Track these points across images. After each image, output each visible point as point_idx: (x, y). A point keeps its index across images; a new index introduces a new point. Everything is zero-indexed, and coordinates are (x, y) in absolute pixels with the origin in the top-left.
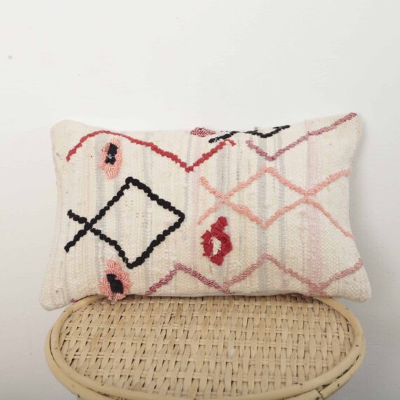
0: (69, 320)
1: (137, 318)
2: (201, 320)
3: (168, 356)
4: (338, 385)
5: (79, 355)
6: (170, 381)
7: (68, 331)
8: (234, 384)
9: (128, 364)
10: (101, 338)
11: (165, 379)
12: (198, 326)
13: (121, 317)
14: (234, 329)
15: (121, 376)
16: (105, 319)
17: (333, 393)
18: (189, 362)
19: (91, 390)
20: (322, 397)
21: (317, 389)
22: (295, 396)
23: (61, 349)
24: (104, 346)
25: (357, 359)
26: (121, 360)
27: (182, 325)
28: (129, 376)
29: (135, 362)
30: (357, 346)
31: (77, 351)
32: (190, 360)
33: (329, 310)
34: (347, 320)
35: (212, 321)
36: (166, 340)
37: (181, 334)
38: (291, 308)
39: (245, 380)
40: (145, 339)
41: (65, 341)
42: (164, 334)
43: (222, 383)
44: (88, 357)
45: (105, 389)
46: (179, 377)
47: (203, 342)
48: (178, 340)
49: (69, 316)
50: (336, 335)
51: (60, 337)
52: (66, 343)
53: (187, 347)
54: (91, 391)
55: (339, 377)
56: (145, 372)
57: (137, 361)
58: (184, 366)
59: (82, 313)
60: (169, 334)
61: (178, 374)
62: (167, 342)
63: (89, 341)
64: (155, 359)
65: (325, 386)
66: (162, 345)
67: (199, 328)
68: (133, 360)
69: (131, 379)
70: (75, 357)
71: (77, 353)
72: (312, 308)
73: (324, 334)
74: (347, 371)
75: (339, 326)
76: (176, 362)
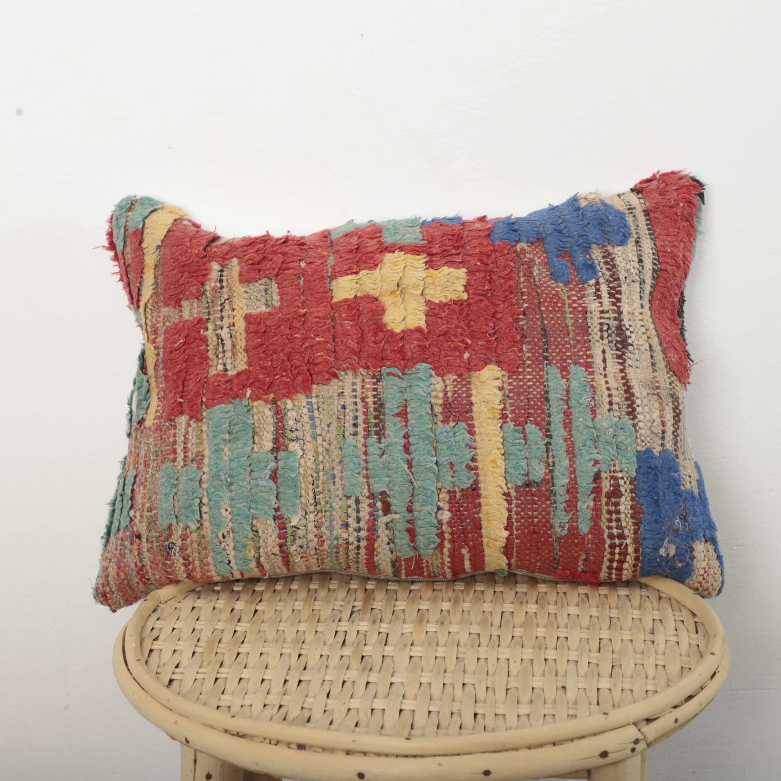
0: (155, 616)
1: (287, 613)
2: (412, 615)
3: (351, 675)
4: (676, 721)
5: (182, 673)
6: (358, 713)
7: (155, 634)
8: (479, 717)
9: (277, 687)
10: (221, 645)
11: (349, 710)
12: (405, 626)
13: (256, 611)
14: (475, 629)
15: (265, 705)
16: (226, 615)
17: (665, 735)
18: (391, 684)
19: (211, 727)
20: (645, 739)
21: (635, 724)
22: (595, 735)
23: (147, 662)
24: (228, 659)
25: (714, 674)
26: (263, 680)
27: (374, 622)
28: (281, 706)
29: (288, 685)
30: (713, 654)
31: (177, 667)
32: (394, 680)
33: (660, 598)
34: (694, 615)
35: (434, 616)
36: (345, 648)
37: (373, 638)
38: (587, 595)
39: (500, 711)
40: (304, 646)
41: (151, 651)
42: (340, 637)
43: (456, 717)
44: (200, 676)
45: (239, 724)
46: (374, 707)
47: (417, 651)
48: (367, 648)
49: (154, 611)
50: (674, 639)
51: (141, 643)
52: (155, 655)
53: (388, 661)
54: (210, 730)
55: (675, 707)
56: (310, 700)
57: (293, 683)
58: (383, 689)
59: (178, 606)
60: (351, 638)
61: (372, 702)
62: (347, 651)
63: (198, 650)
64: (328, 678)
65: (648, 720)
66: (338, 657)
67: (408, 628)
68: (286, 681)
69: (283, 710)
70: (174, 677)
71: (177, 670)
72: (627, 596)
73: (649, 637)
74: (690, 697)
75: (680, 624)
76: (368, 683)
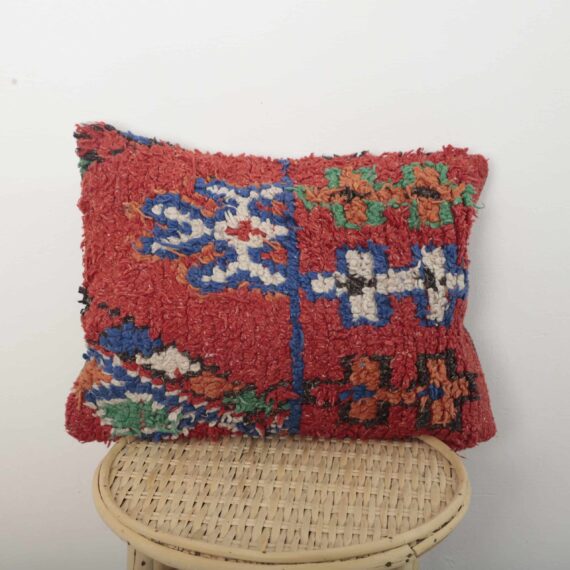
0: (122, 453)
1: (203, 454)
2: (278, 458)
3: (236, 500)
4: (435, 540)
5: (132, 495)
6: (236, 529)
7: (120, 465)
8: (312, 535)
9: (189, 508)
10: (159, 476)
11: (231, 526)
13: (184, 451)
14: (316, 470)
15: (179, 521)
16: (165, 453)
17: (429, 549)
18: (260, 508)
19: (144, 536)
20: (415, 553)
21: (409, 544)
22: (383, 552)
23: (111, 487)
24: (162, 485)
26: (181, 502)
27: (254, 462)
28: (189, 522)
29: (196, 505)
30: (460, 494)
31: (130, 490)
32: (262, 505)
33: (430, 450)
34: (450, 463)
35: (292, 459)
36: (235, 481)
37: (253, 474)
38: (386, 447)
39: (325, 531)
40: (210, 478)
41: (116, 477)
42: (233, 473)
43: (297, 534)
44: (142, 497)
45: (159, 536)
46: (247, 525)
47: (278, 484)
48: (249, 481)
49: (122, 449)
50: (437, 480)
51: (110, 472)
52: (118, 480)
53: (260, 490)
55: (435, 531)
56: (207, 518)
57: (199, 505)
58: (254, 512)
59: (137, 446)
60: (239, 474)
61: (246, 521)
62: (235, 483)
63: (145, 478)
64: (221, 502)
65: (419, 541)
66: (229, 486)
67: (275, 467)
68: (195, 503)
69: (190, 525)
70: (127, 497)
71: (129, 493)
72: (411, 448)
73: (422, 479)
74: (446, 524)
75: (441, 471)
76: (245, 507)
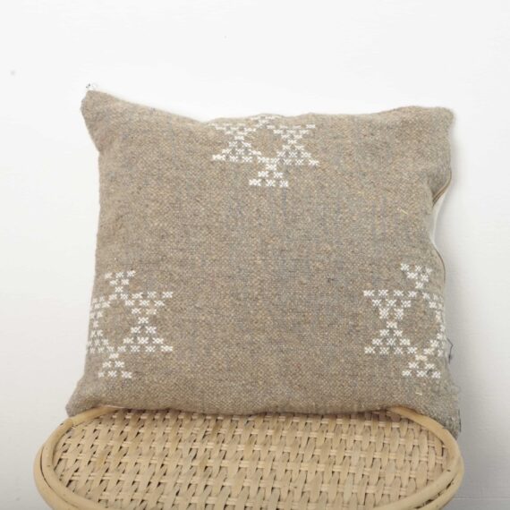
0: (67, 435)
1: (159, 435)
2: (246, 438)
3: (196, 480)
5: (79, 476)
6: (195, 507)
7: (65, 448)
9: (143, 487)
10: (109, 457)
11: (190, 504)
12: (239, 446)
13: (138, 433)
14: (287, 449)
15: (132, 500)
16: (117, 435)
18: (223, 486)
23: (55, 468)
24: (113, 467)
25: (449, 485)
26: (134, 482)
27: (218, 443)
28: (143, 501)
29: (151, 485)
30: (449, 471)
31: (76, 471)
32: (225, 484)
33: (421, 430)
34: (442, 443)
35: (261, 439)
36: (195, 461)
37: (216, 454)
38: (370, 427)
40: (167, 459)
41: (60, 460)
42: (193, 454)
44: (90, 478)
46: (208, 502)
47: (244, 464)
48: (211, 461)
49: (68, 432)
50: (425, 459)
51: (54, 454)
52: (62, 463)
53: (223, 470)
55: (419, 507)
56: (163, 497)
57: (154, 484)
58: (216, 490)
59: (85, 428)
60: (200, 454)
61: (207, 499)
62: (196, 463)
63: (93, 460)
64: (179, 481)
66: (189, 467)
67: (241, 448)
68: (149, 483)
69: (144, 504)
70: (73, 478)
71: (76, 474)
72: (398, 428)
73: (408, 458)
75: (431, 450)
76: (206, 486)
